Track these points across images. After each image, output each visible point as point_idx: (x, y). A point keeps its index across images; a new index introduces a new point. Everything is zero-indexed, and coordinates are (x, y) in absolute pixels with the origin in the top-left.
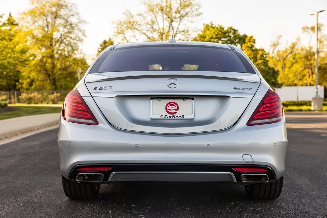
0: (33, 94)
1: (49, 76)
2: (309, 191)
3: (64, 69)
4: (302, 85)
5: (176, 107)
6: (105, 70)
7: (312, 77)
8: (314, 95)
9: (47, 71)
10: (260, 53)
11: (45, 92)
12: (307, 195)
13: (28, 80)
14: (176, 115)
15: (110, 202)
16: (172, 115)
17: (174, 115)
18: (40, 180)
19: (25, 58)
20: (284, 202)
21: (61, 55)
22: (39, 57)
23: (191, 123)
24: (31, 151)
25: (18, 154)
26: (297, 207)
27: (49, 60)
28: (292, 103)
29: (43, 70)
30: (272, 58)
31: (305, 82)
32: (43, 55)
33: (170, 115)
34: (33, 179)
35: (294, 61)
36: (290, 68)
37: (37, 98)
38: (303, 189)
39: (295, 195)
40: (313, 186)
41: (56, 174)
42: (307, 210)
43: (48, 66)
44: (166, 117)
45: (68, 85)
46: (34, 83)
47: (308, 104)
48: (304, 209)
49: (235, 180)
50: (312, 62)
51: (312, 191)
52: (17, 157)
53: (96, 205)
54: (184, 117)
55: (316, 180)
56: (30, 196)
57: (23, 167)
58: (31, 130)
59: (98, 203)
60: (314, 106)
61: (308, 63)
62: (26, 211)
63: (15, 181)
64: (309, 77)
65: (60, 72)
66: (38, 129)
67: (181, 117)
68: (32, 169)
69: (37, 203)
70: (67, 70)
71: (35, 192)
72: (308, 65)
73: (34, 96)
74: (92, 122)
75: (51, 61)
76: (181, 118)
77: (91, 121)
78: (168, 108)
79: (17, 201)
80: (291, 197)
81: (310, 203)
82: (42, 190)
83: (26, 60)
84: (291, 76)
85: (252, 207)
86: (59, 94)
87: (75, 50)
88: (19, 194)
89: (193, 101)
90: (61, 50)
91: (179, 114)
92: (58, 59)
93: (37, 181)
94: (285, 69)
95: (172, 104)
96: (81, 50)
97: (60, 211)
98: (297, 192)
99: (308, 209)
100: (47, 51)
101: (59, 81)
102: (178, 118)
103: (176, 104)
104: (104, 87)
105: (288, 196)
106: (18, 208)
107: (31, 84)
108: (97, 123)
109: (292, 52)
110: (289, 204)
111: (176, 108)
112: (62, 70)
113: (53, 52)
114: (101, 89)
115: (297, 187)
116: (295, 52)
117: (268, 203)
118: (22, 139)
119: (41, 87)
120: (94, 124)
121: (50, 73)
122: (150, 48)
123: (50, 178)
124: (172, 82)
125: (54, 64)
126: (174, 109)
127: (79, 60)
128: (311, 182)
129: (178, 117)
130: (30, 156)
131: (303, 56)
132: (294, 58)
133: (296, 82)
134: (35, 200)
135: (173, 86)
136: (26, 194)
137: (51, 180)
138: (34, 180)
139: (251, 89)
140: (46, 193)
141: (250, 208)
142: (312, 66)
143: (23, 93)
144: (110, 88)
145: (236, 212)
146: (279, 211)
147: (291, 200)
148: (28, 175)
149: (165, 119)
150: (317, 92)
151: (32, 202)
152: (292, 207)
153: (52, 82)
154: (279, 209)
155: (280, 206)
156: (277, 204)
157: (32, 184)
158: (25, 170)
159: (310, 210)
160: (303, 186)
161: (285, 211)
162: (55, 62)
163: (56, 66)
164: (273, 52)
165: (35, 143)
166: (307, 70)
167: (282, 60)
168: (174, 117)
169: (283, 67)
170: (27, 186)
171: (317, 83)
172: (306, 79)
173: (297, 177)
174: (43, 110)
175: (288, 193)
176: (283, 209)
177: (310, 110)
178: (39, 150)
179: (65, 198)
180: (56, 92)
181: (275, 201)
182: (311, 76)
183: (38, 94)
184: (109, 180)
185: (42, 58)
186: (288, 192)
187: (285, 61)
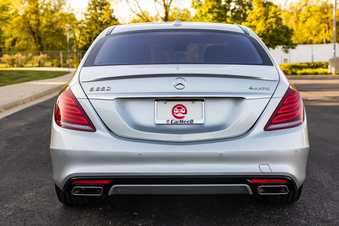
0: (16, 56)
1: (33, 33)
2: (330, 190)
3: (50, 26)
4: (317, 43)
5: (183, 110)
6: (101, 62)
7: (329, 32)
8: (331, 56)
9: (31, 28)
10: (273, 9)
11: (30, 53)
12: (328, 196)
13: (11, 39)
14: (184, 119)
15: (110, 209)
16: (179, 120)
17: (182, 120)
18: (30, 177)
19: (6, 16)
20: (303, 207)
21: (46, 10)
22: (21, 13)
23: (201, 129)
24: (18, 134)
25: (2, 139)
26: (318, 213)
27: (33, 17)
28: (307, 65)
29: (27, 27)
30: (285, 11)
31: (321, 38)
32: (27, 10)
33: (177, 120)
34: (21, 175)
35: (309, 14)
36: (304, 22)
37: (21, 59)
38: (324, 187)
39: (315, 196)
40: (334, 182)
41: (47, 168)
42: (330, 218)
43: (33, 22)
44: (173, 122)
45: (55, 44)
46: (17, 42)
47: (324, 66)
48: (326, 216)
49: (251, 193)
50: (328, 15)
51: (334, 191)
52: (2, 145)
53: (94, 213)
54: (193, 122)
55: (337, 175)
56: (19, 201)
57: (9, 159)
58: (16, 105)
59: (96, 210)
60: (331, 69)
61: (324, 16)
62: (15, 224)
63: (2, 180)
64: (326, 32)
65: (45, 30)
66: (24, 103)
67: (189, 121)
68: (20, 161)
69: (27, 211)
70: (53, 27)
71: (25, 195)
72: (324, 19)
73: (18, 58)
74: (89, 128)
75: (36, 17)
76: (190, 123)
77: (87, 127)
78: (175, 111)
79: (4, 208)
80: (311, 200)
81: (332, 207)
82: (33, 193)
83: (8, 18)
84: (304, 31)
85: (269, 214)
86: (46, 56)
87: (62, 4)
88: (7, 199)
89: (203, 102)
90: (47, 5)
91: (187, 118)
92: (43, 15)
93: (26, 179)
94: (298, 24)
95: (180, 107)
96: (69, 4)
97: (54, 222)
98: (317, 191)
99: (330, 216)
100: (30, 6)
101: (45, 40)
102: (187, 123)
103: (183, 106)
104: (101, 88)
105: (306, 197)
106: (7, 218)
107: (13, 43)
108: (94, 129)
109: (306, 5)
110: (310, 209)
111: (184, 112)
112: (48, 27)
113: (37, 6)
114: (98, 89)
115: (317, 184)
116: (310, 4)
117: (286, 208)
118: (7, 117)
119: (25, 47)
120: (92, 130)
121: (35, 31)
122: (152, 33)
123: (41, 175)
124: (179, 82)
125: (39, 20)
126: (182, 113)
127: (67, 15)
128: (332, 177)
129: (186, 121)
130: (16, 142)
131: (319, 9)
132: (309, 11)
133: (311, 38)
134: (25, 206)
135: (180, 87)
136: (15, 199)
137: (42, 177)
138: (23, 178)
139: (269, 89)
140: (37, 196)
141: (266, 216)
142: (329, 19)
143: (5, 54)
144: (108, 89)
145: (251, 222)
146: (299, 219)
147: (311, 203)
148: (16, 170)
149: (172, 124)
150: (335, 53)
151: (22, 210)
152: (312, 214)
153: (37, 40)
154: (299, 216)
155: (299, 212)
156: (296, 210)
157: (20, 183)
158: (12, 163)
159: (333, 218)
160: (324, 183)
161: (306, 219)
162: (40, 18)
163: (42, 22)
164: (285, 5)
165: (22, 123)
166: (323, 25)
167: (295, 14)
168: (182, 122)
169: (296, 22)
170: (15, 187)
171: (335, 39)
172: (322, 35)
173: (316, 169)
174: (28, 74)
175: (307, 193)
176: (302, 216)
177: (326, 74)
178: (26, 134)
179: (58, 203)
180: (42, 53)
181: (293, 205)
182: (327, 32)
183: (23, 55)
184: (110, 194)
185: (25, 13)
186: (307, 191)
187: (298, 15)
